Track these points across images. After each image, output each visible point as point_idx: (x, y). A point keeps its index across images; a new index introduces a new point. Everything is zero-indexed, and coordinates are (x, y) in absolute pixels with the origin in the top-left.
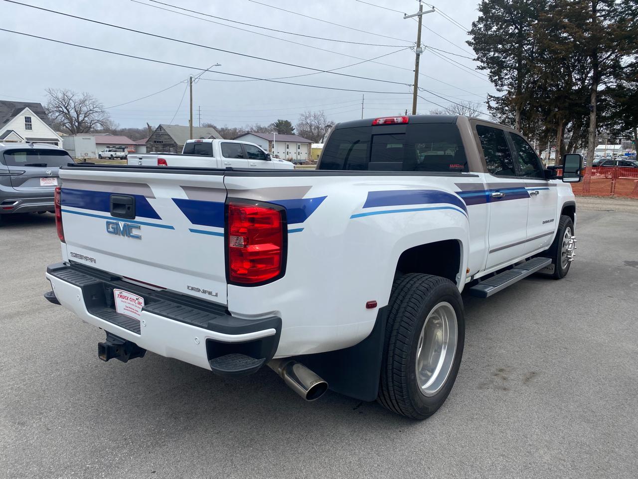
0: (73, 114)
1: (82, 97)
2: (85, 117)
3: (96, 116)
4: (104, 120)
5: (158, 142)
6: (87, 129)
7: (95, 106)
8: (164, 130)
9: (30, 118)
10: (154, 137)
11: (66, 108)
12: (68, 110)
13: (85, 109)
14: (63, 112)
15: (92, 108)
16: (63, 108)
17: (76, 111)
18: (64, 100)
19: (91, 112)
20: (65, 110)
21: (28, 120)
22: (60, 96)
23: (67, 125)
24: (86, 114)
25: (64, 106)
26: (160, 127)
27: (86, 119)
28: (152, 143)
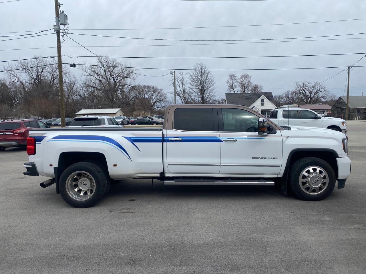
0: (308, 93)
1: (313, 84)
2: (315, 95)
3: (320, 94)
4: (325, 96)
5: (338, 107)
6: (315, 101)
7: (321, 88)
8: (343, 100)
9: (264, 100)
10: (337, 104)
11: (304, 91)
12: (305, 92)
13: (314, 90)
14: (303, 93)
15: (319, 89)
16: (303, 91)
17: (309, 92)
18: (303, 87)
19: (318, 92)
20: (304, 92)
21: (263, 101)
22: (301, 85)
23: (304, 100)
24: (315, 93)
25: (303, 90)
26: (340, 98)
27: (315, 96)
28: (335, 108)
